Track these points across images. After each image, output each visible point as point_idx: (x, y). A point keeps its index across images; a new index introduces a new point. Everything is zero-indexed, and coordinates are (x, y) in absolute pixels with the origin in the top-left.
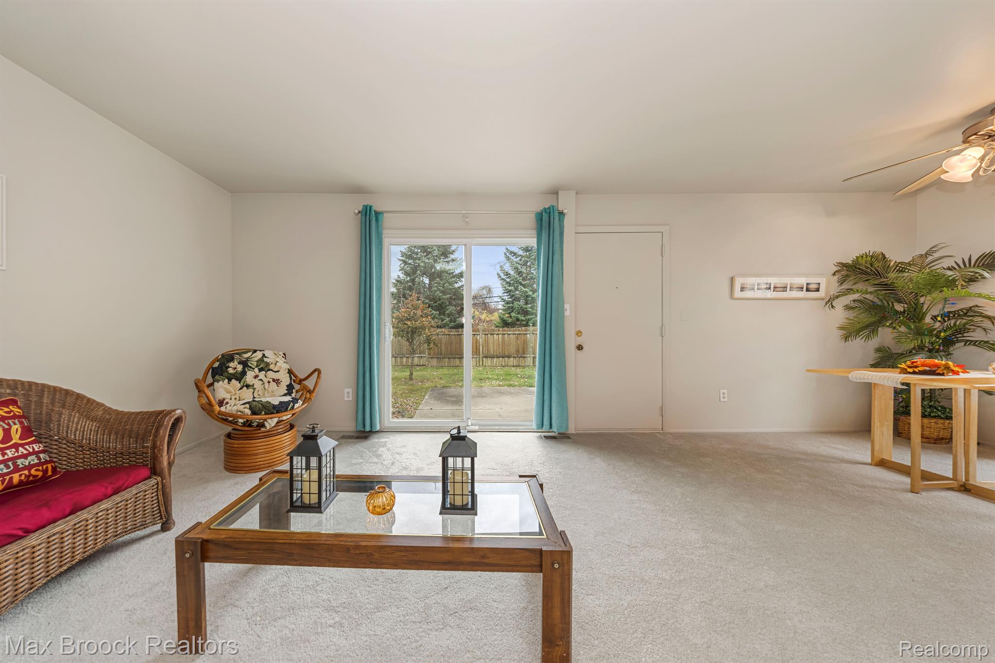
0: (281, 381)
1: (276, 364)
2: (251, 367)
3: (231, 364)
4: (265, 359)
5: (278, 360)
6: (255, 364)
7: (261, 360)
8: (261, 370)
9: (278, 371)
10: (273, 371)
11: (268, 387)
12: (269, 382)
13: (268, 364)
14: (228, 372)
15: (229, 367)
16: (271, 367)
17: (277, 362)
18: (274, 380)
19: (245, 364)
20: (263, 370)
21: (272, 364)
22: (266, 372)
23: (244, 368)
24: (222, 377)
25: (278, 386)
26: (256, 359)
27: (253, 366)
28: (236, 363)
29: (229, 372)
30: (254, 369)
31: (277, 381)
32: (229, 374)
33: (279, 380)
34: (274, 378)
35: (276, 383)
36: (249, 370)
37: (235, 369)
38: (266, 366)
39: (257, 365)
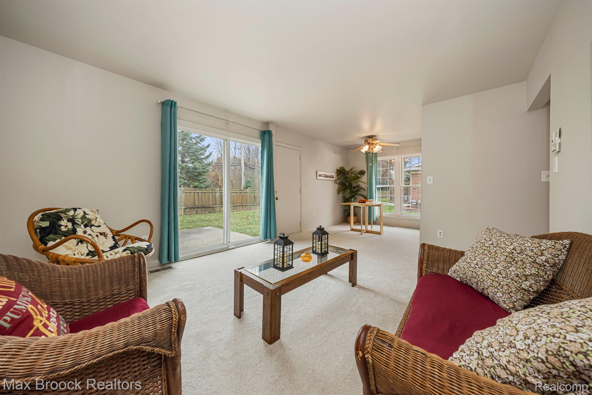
0: (107, 234)
1: (96, 220)
2: (78, 224)
3: (62, 223)
4: (87, 216)
5: (97, 216)
6: (80, 221)
7: (84, 217)
8: (86, 226)
9: (100, 226)
10: (96, 226)
11: (98, 240)
12: (97, 236)
13: (90, 221)
14: (61, 230)
15: (61, 226)
16: (93, 223)
17: (97, 218)
18: (101, 234)
19: (72, 220)
20: (88, 226)
21: (93, 220)
22: (91, 228)
23: (73, 225)
24: (58, 235)
25: (106, 238)
26: (80, 216)
27: (79, 223)
28: (66, 221)
29: (63, 230)
30: (80, 225)
31: (103, 234)
32: (63, 231)
33: (105, 233)
34: (101, 232)
35: (104, 236)
36: (78, 227)
37: (66, 226)
38: (89, 222)
39: (82, 221)
